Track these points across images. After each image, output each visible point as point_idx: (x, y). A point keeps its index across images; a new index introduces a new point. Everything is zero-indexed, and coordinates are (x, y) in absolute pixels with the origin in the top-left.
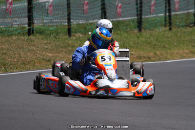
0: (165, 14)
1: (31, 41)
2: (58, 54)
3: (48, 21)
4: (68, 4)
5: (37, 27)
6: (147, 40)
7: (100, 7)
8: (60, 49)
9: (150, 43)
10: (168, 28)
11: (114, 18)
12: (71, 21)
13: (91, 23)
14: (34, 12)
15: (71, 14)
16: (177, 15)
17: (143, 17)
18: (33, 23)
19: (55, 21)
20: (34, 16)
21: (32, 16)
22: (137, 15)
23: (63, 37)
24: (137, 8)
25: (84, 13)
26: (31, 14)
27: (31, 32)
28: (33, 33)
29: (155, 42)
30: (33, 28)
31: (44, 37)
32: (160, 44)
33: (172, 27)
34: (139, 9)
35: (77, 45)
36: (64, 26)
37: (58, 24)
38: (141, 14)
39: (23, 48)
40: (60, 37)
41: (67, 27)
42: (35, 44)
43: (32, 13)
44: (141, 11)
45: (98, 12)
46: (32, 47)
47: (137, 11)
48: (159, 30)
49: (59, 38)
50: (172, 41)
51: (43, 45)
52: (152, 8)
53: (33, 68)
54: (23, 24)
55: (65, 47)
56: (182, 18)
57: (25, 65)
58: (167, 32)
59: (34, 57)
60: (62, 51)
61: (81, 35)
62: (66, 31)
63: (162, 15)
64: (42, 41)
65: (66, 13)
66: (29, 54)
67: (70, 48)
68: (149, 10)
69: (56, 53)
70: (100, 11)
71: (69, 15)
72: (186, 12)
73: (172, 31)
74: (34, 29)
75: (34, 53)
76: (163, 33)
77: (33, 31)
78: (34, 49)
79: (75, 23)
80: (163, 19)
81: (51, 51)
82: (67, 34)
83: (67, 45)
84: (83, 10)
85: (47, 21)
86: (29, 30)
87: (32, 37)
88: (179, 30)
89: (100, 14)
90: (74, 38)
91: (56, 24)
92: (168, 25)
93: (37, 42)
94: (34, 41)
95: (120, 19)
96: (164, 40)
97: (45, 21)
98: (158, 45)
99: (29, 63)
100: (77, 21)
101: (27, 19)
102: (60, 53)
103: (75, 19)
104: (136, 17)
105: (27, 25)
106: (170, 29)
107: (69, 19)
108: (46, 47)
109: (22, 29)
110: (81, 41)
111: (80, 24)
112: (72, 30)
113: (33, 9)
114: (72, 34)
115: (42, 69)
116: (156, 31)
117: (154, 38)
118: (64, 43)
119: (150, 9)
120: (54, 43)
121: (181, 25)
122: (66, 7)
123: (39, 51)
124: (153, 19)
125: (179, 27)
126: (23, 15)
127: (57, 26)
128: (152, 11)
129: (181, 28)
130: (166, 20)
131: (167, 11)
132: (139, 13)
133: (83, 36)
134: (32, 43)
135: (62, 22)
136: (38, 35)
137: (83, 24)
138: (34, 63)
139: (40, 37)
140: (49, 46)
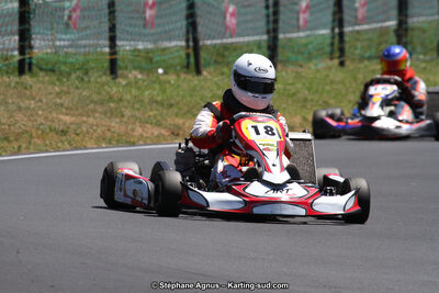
0: (333, 29)
1: (26, 88)
2: (85, 119)
3: (66, 43)
4: (111, 5)
5: (40, 55)
6: (288, 87)
7: (185, 13)
8: (92, 106)
9: (294, 94)
10: (336, 62)
11: (214, 38)
12: (118, 43)
13: (164, 49)
14: (32, 23)
15: (118, 26)
16: (358, 32)
17: (281, 36)
18: (31, 47)
19: (80, 42)
20: (33, 31)
21: (29, 30)
22: (268, 32)
23: (99, 80)
24: (268, 16)
25: (145, 26)
26: (27, 26)
27: (27, 67)
28: (30, 69)
29: (307, 92)
30: (30, 58)
31: (55, 78)
32: (315, 97)
33: (344, 58)
34: (271, 18)
35: (129, 97)
36: (102, 54)
37: (87, 49)
38: (275, 30)
39: (6, 103)
40: (92, 79)
41: (108, 57)
42: (34, 93)
43: (30, 25)
44: (276, 22)
45: (179, 24)
46: (27, 102)
47: (268, 22)
48: (316, 65)
49: (89, 81)
50: (344, 92)
51: (53, 96)
52: (302, 16)
53: (28, 148)
54: (7, 50)
55: (102, 103)
56: (370, 40)
57: (9, 141)
58: (333, 71)
59: (30, 124)
60: (94, 111)
61: (140, 76)
62: (107, 65)
63: (326, 32)
64: (50, 87)
65: (106, 26)
66: (19, 116)
67: (112, 105)
68: (295, 22)
69: (82, 115)
70: (184, 23)
71: (112, 29)
72: (379, 25)
73: (345, 69)
74: (34, 61)
75: (32, 115)
76: (324, 73)
77: (30, 64)
78: (33, 106)
79: (128, 48)
80: (328, 41)
81: (69, 110)
82: (108, 72)
83: (108, 97)
84: (145, 18)
85: (62, 43)
86: (21, 62)
87: (27, 78)
88: (362, 66)
89: (184, 30)
90: (124, 83)
91: (82, 50)
92: (337, 54)
93: (40, 89)
94: (31, 87)
95: (230, 40)
96: (328, 88)
97: (58, 43)
98: (312, 100)
99: (18, 136)
100: (132, 43)
101: (17, 38)
102: (88, 116)
103: (127, 40)
104: (265, 37)
105: (16, 53)
106: (342, 64)
107: (113, 39)
108: (58, 101)
109: (7, 59)
110: (139, 88)
111: (139, 50)
112: (120, 63)
113: (32, 16)
114: (119, 72)
115: (47, 151)
116: (309, 68)
117: (304, 84)
118: (99, 93)
119: (298, 19)
120: (77, 92)
121: (367, 55)
122: (107, 11)
123: (43, 110)
124: (304, 41)
125: (362, 59)
126: (9, 28)
127: (85, 54)
128: (301, 22)
129: (366, 63)
130: (332, 44)
131: (336, 23)
132: (271, 26)
133: (145, 78)
134: (28, 92)
135: (97, 46)
136: (41, 74)
137: (147, 51)
138: (31, 136)
139: (47, 78)
140: (66, 101)
